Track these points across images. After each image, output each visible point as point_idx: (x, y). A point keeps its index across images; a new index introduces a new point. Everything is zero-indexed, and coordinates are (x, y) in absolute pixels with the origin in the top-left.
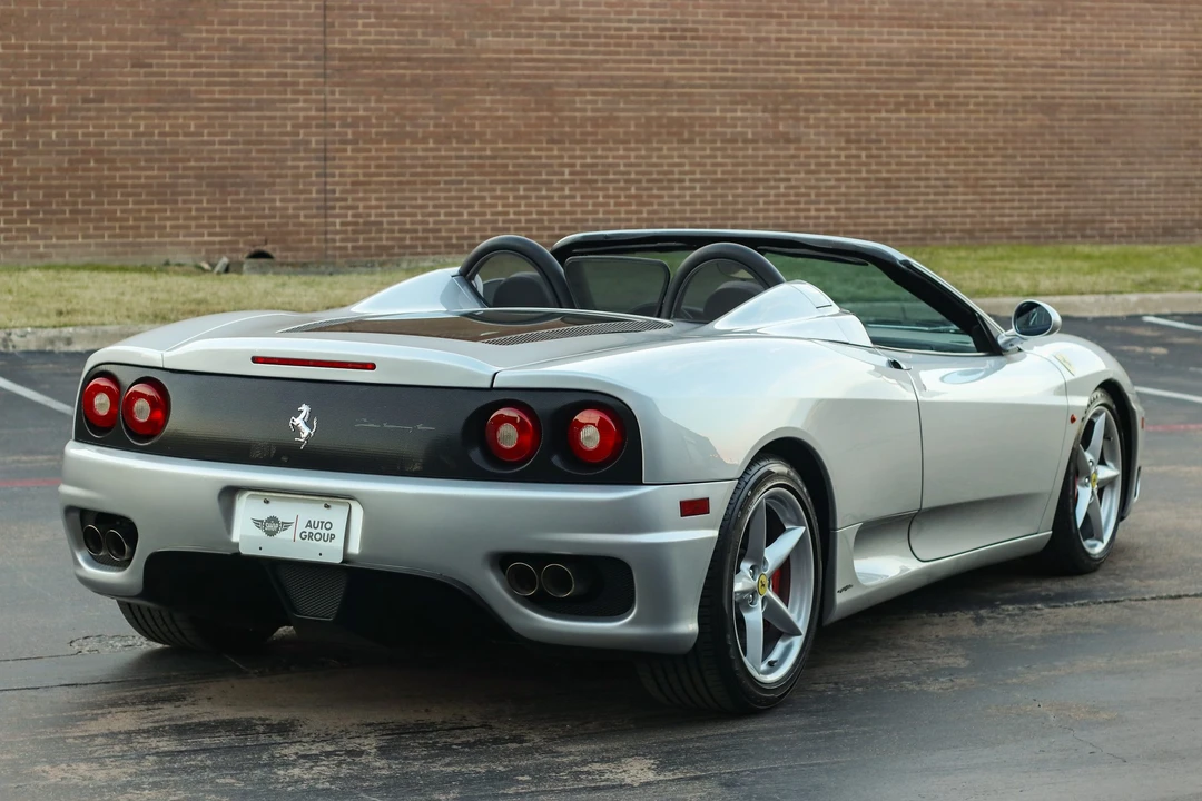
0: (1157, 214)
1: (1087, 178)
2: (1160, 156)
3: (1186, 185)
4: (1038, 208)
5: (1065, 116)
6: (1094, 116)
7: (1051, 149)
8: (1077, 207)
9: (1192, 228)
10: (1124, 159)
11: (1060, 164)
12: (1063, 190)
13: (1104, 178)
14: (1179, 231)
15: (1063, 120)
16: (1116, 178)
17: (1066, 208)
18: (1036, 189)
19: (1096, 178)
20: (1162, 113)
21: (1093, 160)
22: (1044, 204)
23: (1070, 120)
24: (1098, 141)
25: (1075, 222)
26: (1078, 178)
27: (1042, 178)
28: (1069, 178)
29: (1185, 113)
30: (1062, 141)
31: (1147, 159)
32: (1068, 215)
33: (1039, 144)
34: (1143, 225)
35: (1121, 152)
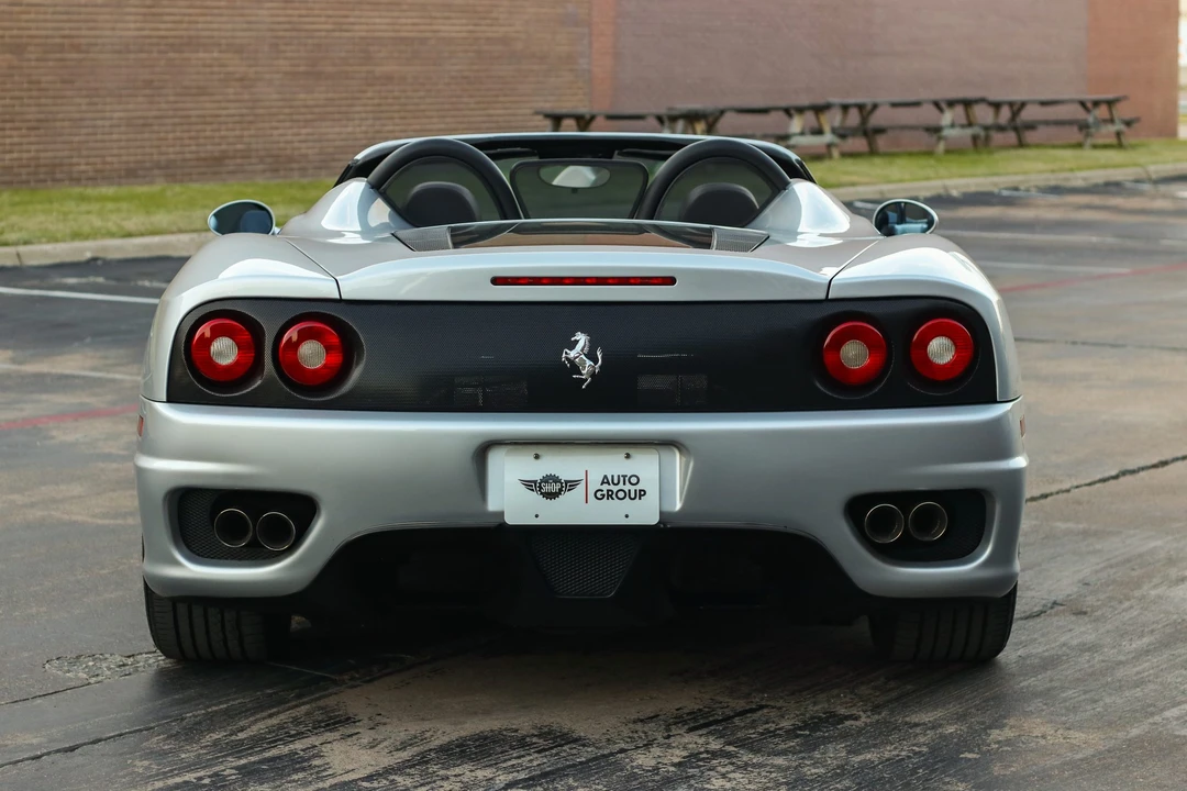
0: (120, 155)
1: (55, 120)
2: (121, 96)
3: (144, 125)
4: (11, 152)
5: (33, 56)
6: (58, 56)
7: (21, 90)
8: (46, 151)
9: (151, 169)
10: (87, 100)
11: (29, 105)
12: (33, 133)
13: (70, 120)
14: (140, 172)
15: (29, 60)
16: (81, 119)
17: (37, 151)
18: (8, 132)
19: (63, 120)
20: (120, 52)
21: (59, 101)
22: (16, 148)
23: (37, 60)
24: (63, 82)
25: (45, 166)
26: (47, 121)
27: (12, 121)
28: (38, 121)
29: (141, 51)
30: (30, 82)
31: (108, 100)
32: (38, 158)
33: (8, 86)
34: (108, 167)
35: (84, 93)
